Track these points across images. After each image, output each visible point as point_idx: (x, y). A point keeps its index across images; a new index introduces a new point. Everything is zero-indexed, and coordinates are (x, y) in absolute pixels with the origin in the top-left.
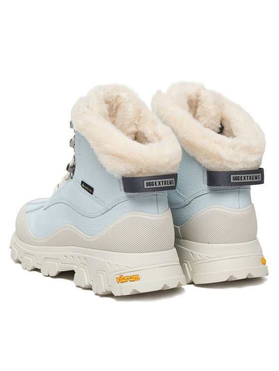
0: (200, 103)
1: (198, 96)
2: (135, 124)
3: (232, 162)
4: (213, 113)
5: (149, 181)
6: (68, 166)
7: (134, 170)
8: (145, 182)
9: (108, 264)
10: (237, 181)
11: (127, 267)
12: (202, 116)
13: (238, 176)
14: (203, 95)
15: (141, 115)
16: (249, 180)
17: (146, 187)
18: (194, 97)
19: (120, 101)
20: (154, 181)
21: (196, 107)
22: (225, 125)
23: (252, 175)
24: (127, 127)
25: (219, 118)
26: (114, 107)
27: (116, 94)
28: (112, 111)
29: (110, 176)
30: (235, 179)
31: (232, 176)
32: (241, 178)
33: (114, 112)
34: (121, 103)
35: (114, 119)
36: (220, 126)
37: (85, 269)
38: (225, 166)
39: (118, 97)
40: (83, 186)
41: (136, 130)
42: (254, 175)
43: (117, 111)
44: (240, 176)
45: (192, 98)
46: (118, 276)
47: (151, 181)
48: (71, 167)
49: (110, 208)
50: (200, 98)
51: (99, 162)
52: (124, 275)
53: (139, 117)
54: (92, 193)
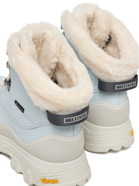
0: (95, 19)
1: (94, 15)
2: (57, 57)
3: (117, 76)
4: (104, 29)
5: (68, 118)
6: (6, 80)
7: (56, 110)
8: (65, 119)
9: (34, 166)
10: (120, 89)
11: (49, 173)
12: (96, 29)
13: (120, 85)
14: (98, 14)
15: (62, 50)
16: (128, 87)
17: (65, 122)
18: (91, 16)
19: (45, 37)
20: (72, 118)
21: (93, 22)
22: (112, 37)
23: (130, 84)
24: (50, 58)
25: (109, 32)
26: (41, 41)
27: (42, 32)
28: (39, 43)
29: (37, 108)
30: (118, 87)
31: (116, 86)
32: (122, 86)
33: (40, 44)
34: (46, 38)
35: (40, 48)
36: (109, 38)
37: (18, 159)
38: (112, 79)
39: (44, 33)
40: (16, 104)
41: (57, 61)
42: (131, 83)
43: (43, 43)
44: (122, 85)
45: (90, 17)
46: (42, 178)
47: (69, 118)
48: (8, 82)
49: (37, 127)
50: (95, 16)
51: (28, 96)
52: (47, 178)
53: (60, 52)
54: (23, 112)
